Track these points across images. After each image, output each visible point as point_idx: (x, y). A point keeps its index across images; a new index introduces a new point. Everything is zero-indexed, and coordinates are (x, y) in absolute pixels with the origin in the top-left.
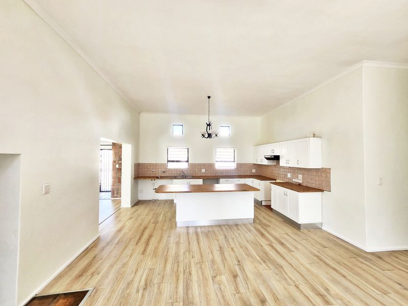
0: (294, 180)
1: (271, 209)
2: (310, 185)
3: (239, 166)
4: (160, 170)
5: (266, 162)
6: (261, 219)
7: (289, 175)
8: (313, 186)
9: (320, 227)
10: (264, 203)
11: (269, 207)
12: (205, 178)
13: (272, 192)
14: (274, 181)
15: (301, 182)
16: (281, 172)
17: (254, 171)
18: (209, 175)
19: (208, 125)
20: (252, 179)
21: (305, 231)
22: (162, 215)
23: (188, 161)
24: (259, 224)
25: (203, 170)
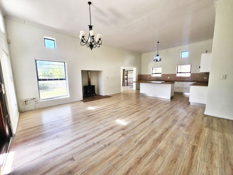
4: (148, 77)
18: (172, 80)
25: (169, 78)
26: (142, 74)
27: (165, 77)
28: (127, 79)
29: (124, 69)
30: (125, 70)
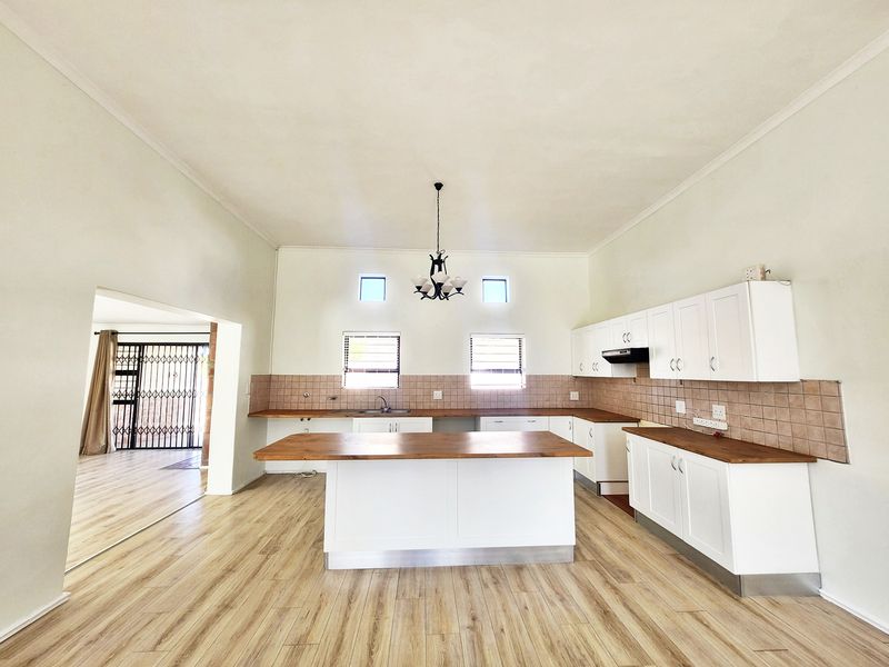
0: (697, 421)
1: (631, 511)
2: (757, 438)
3: (534, 381)
4: (323, 392)
5: (608, 370)
6: (600, 544)
7: (680, 407)
8: (771, 441)
9: (814, 588)
10: (605, 490)
11: (622, 501)
12: (440, 416)
13: (631, 457)
14: (634, 425)
15: (723, 427)
16: (655, 399)
17: (574, 396)
18: (453, 406)
19: (435, 262)
20: (569, 418)
21: (760, 603)
22: (302, 523)
23: (398, 371)
24: (595, 566)
25: (438, 395)
26: (275, 371)
27: (420, 392)
28: (134, 403)
29: (114, 333)
30: (121, 339)
